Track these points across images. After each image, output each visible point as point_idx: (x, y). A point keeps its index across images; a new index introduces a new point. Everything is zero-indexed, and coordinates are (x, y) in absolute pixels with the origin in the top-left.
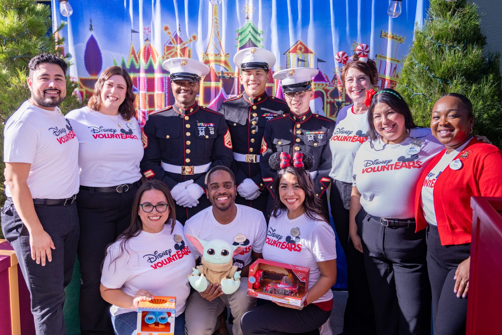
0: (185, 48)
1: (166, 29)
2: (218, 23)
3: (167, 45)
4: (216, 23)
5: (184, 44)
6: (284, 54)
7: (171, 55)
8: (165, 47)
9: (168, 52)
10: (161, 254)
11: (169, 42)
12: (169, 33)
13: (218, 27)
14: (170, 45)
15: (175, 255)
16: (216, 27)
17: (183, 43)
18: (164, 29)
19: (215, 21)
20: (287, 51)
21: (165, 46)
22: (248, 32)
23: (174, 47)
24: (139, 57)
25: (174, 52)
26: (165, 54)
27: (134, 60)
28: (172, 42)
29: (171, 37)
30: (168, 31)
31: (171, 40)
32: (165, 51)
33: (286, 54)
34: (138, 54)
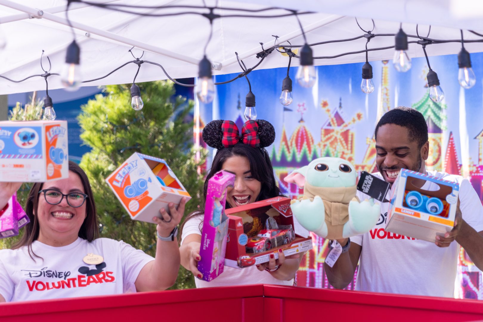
0: (347, 131)
1: (325, 104)
2: (388, 94)
3: (326, 127)
4: (386, 94)
5: (346, 126)
6: (475, 138)
7: (330, 141)
8: (323, 131)
9: (327, 137)
10: (52, 273)
11: (327, 123)
12: (328, 111)
13: (389, 100)
14: (329, 128)
15: (74, 280)
16: (386, 100)
17: (344, 124)
18: (322, 105)
19: (385, 91)
20: (479, 134)
21: (322, 128)
22: (427, 107)
23: (333, 131)
24: (291, 145)
25: (334, 138)
26: (321, 140)
27: (286, 150)
28: (331, 123)
29: (330, 116)
30: (327, 108)
31: (330, 121)
32: (323, 136)
33: (478, 137)
34: (291, 140)
